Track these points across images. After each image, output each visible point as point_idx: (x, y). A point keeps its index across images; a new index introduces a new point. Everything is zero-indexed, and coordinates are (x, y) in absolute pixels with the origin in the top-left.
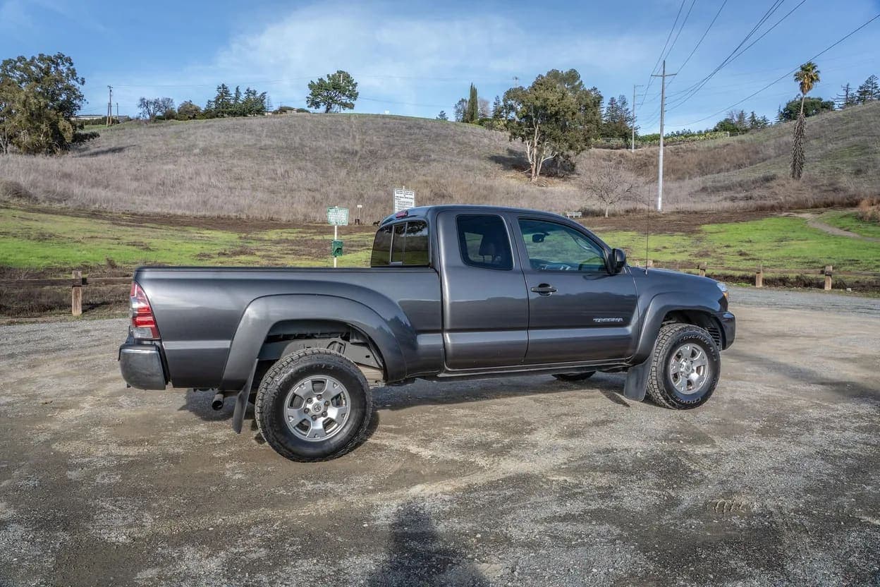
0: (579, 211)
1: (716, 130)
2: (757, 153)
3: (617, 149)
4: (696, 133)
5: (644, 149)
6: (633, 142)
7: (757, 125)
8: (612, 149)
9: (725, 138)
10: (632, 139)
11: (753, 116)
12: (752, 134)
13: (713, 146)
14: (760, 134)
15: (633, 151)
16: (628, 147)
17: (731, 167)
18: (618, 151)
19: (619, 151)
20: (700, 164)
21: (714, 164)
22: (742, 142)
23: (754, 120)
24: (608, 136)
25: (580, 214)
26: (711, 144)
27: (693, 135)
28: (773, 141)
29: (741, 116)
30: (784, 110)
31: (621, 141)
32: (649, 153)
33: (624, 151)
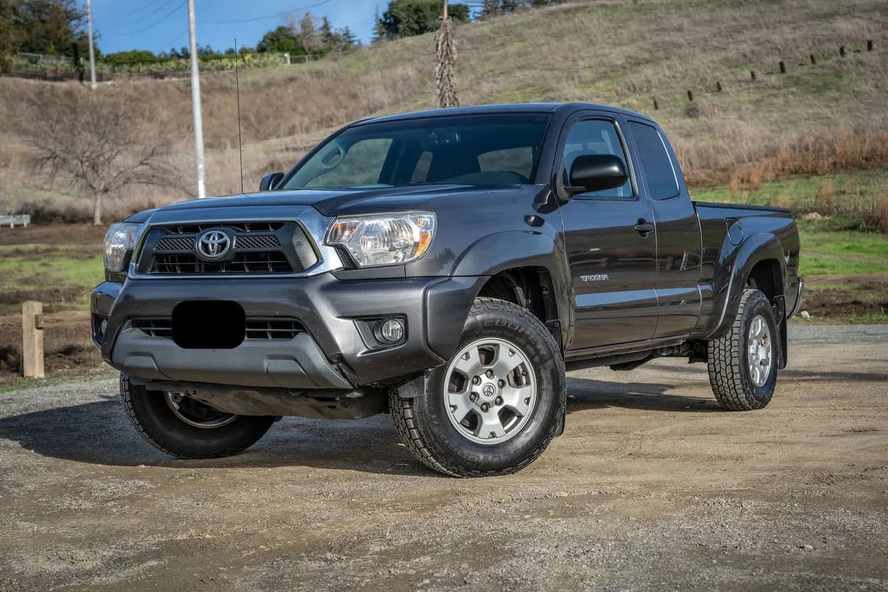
0: (20, 213)
1: (262, 50)
2: (355, 97)
3: (55, 79)
4: (223, 52)
5: (118, 82)
6: (92, 67)
7: (337, 44)
8: (45, 78)
9: (281, 65)
10: (88, 59)
11: (326, 27)
12: (335, 60)
13: (262, 82)
14: (350, 59)
15: (94, 85)
16: (82, 76)
17: (312, 123)
18: (57, 84)
19: (63, 86)
20: (246, 119)
21: (276, 118)
22: (319, 74)
23: (329, 35)
24: (32, 50)
25: (26, 220)
26: (258, 76)
27: (219, 57)
28: (376, 76)
29: (306, 25)
30: (385, 15)
31: (63, 63)
32: (131, 92)
33: (75, 84)
